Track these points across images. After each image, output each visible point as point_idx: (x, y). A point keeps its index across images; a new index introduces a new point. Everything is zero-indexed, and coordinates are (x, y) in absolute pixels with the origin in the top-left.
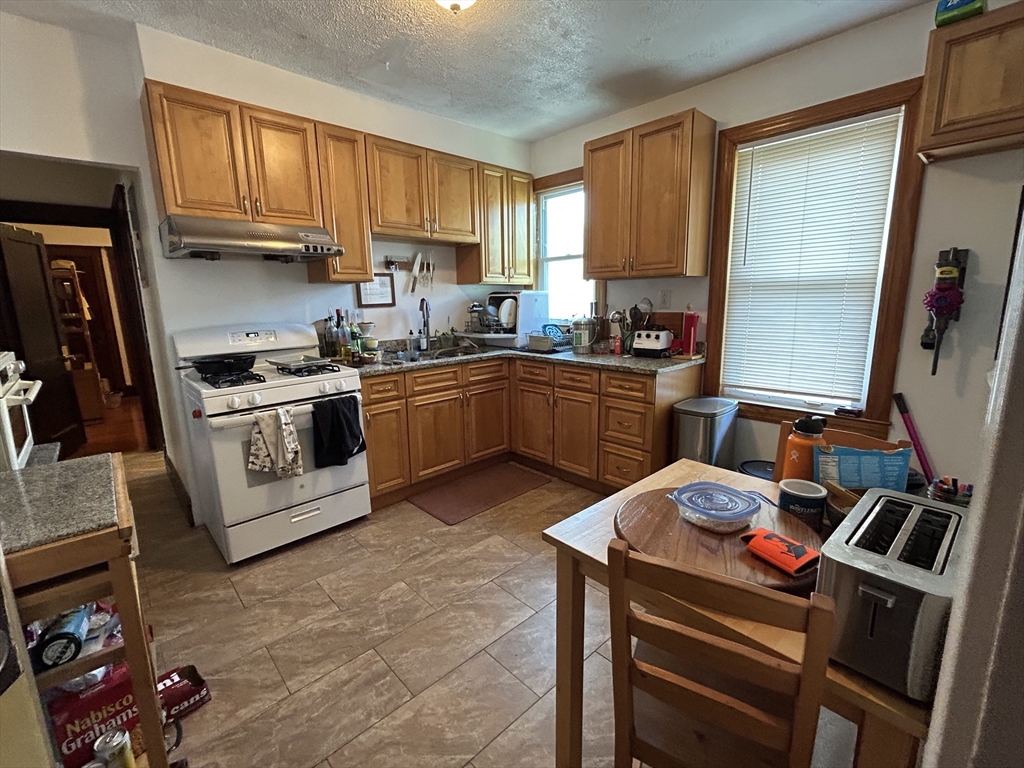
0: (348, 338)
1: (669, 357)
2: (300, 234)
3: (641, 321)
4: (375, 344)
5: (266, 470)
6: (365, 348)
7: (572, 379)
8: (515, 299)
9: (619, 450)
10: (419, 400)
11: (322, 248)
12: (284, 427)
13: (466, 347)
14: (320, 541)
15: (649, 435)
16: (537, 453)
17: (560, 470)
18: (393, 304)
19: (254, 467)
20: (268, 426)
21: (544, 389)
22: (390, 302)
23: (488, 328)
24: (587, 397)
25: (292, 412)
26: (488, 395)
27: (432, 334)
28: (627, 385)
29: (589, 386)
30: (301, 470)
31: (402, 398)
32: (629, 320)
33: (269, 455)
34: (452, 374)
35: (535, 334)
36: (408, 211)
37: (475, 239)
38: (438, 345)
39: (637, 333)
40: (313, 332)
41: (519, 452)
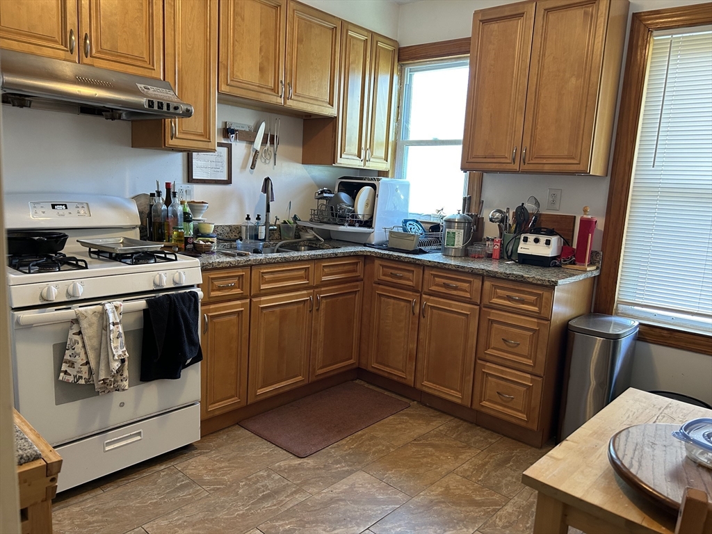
0: (180, 219)
1: (559, 266)
2: (139, 85)
3: (527, 222)
4: (211, 229)
5: (82, 382)
6: (198, 232)
7: (446, 286)
8: (374, 186)
9: (502, 372)
10: (266, 302)
11: (168, 106)
12: (112, 327)
13: (309, 240)
14: (137, 476)
15: (542, 357)
16: (396, 372)
17: (422, 393)
18: (228, 182)
19: (67, 377)
20: (90, 325)
21: (409, 296)
22: (225, 178)
23: (341, 219)
24: (465, 308)
25: (122, 309)
26: (341, 298)
27: (272, 221)
28: (516, 296)
29: (468, 295)
30: (126, 383)
31: (245, 298)
32: (510, 221)
33: (87, 363)
34: (303, 272)
35: (395, 230)
36: (262, 70)
37: (330, 111)
38: (276, 235)
39: (523, 236)
40: (134, 208)
41: (370, 369)
